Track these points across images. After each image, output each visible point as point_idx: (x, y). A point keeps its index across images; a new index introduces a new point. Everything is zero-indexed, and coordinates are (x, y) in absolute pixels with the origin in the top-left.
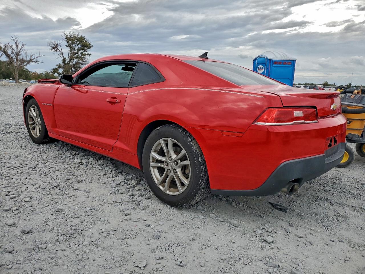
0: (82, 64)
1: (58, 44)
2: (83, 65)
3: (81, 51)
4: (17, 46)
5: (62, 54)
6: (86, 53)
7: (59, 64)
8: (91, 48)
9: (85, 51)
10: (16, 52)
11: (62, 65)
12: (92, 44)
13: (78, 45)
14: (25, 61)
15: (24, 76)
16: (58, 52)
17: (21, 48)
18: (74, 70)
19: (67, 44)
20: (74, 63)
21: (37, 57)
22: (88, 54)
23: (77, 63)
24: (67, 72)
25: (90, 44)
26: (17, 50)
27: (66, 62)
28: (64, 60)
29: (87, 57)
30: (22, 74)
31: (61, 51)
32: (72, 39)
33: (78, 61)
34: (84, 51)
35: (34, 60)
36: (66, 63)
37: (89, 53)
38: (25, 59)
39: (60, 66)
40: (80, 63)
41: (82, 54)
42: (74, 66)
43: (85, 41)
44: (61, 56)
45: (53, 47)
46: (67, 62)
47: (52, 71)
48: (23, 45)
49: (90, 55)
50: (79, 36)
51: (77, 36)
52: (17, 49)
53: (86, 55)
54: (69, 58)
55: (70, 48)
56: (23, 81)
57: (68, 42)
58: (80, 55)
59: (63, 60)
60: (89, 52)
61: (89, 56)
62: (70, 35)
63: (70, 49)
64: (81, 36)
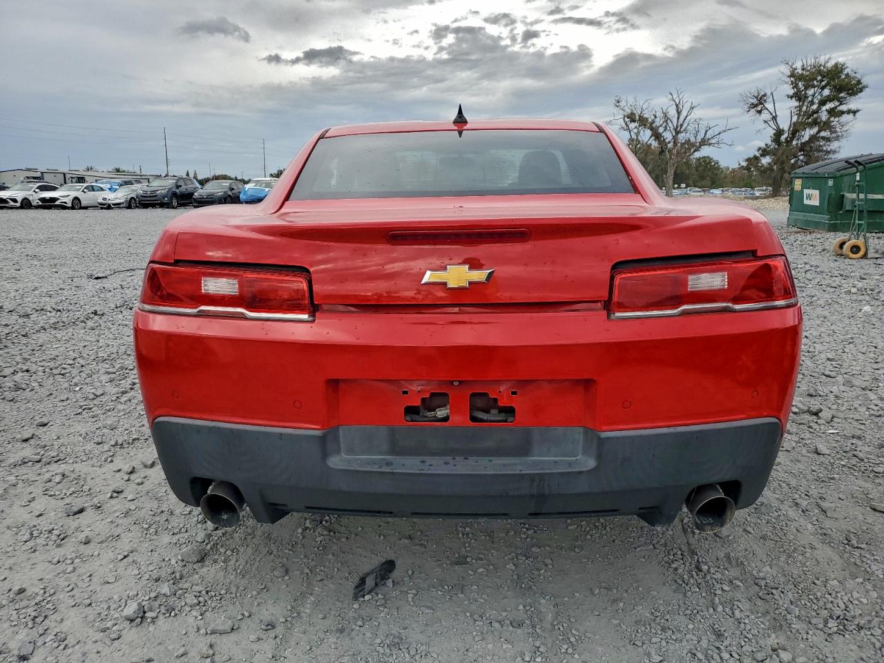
0: (828, 139)
1: (765, 95)
2: (830, 141)
3: (829, 106)
4: (679, 113)
5: (774, 118)
6: (844, 108)
7: (766, 145)
8: (861, 90)
9: (840, 105)
10: (675, 126)
11: (773, 146)
12: (864, 81)
13: (823, 88)
14: (693, 145)
15: (708, 178)
16: (765, 116)
17: (686, 117)
18: (801, 157)
19: (791, 92)
20: (806, 138)
21: (719, 134)
22: (849, 112)
23: (813, 138)
24: (783, 163)
25: (859, 82)
26: (678, 121)
27: (783, 138)
28: (779, 133)
29: (845, 118)
30: (705, 175)
31: (772, 111)
32: (807, 76)
33: (819, 132)
34: (837, 103)
35: (713, 141)
36: (783, 140)
37: (853, 106)
38: (693, 139)
39: (764, 152)
40: (823, 138)
41: (832, 112)
42: (802, 148)
43: (847, 75)
44: (771, 123)
45: (753, 104)
46: (786, 139)
47: (745, 164)
48: (692, 108)
49: (855, 112)
50: (830, 65)
51: (824, 67)
52: (678, 118)
53: (843, 113)
54: (791, 129)
55: (799, 100)
56: (694, 192)
57: (795, 86)
58: (824, 116)
59: (774, 134)
60: (853, 103)
61: (851, 115)
62: (803, 66)
63: (797, 104)
64: (836, 65)
